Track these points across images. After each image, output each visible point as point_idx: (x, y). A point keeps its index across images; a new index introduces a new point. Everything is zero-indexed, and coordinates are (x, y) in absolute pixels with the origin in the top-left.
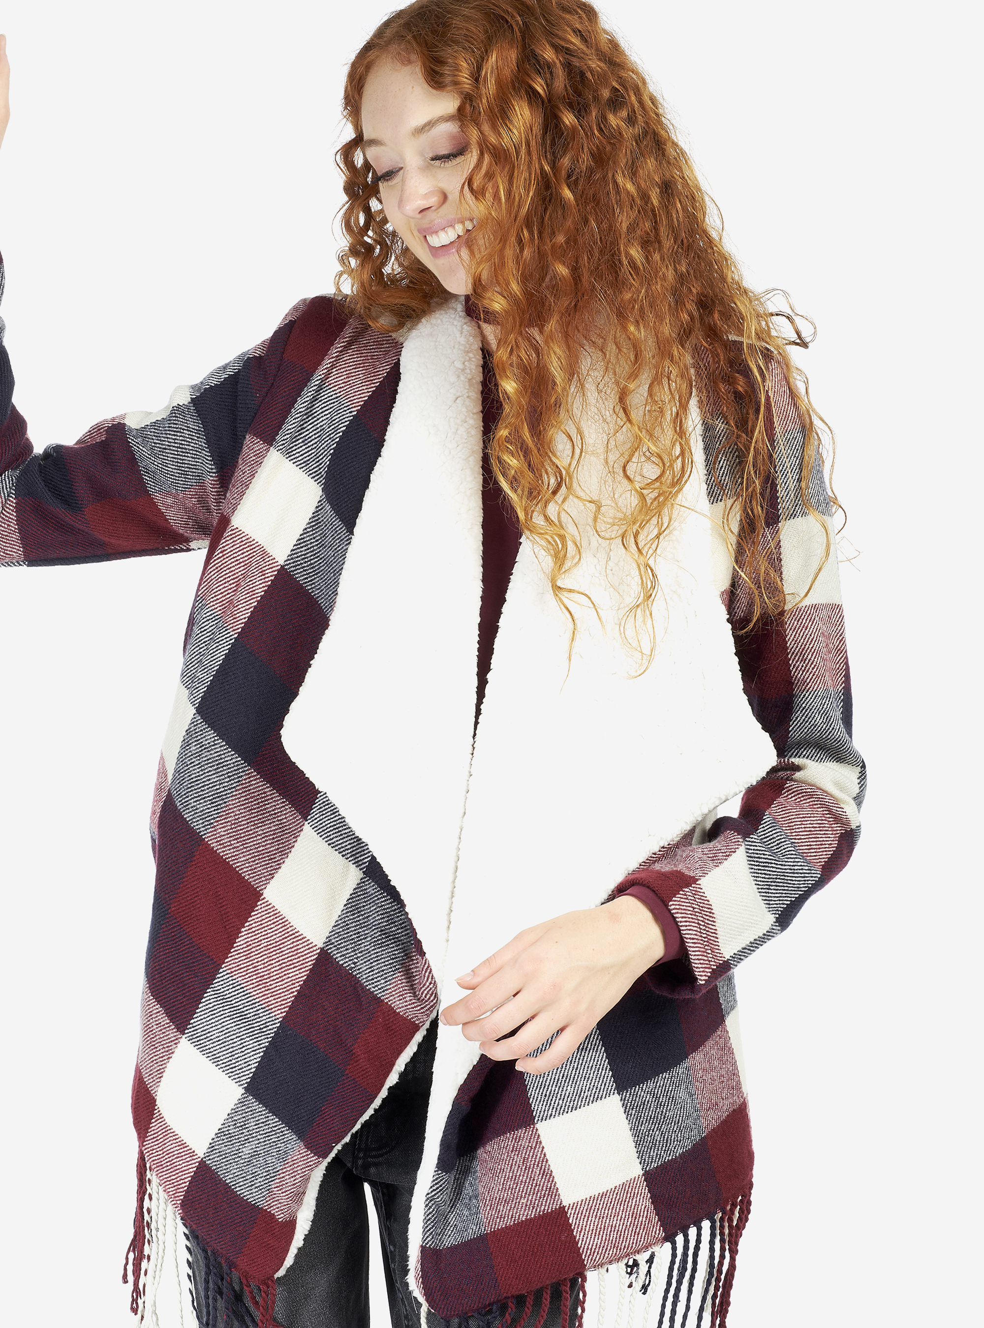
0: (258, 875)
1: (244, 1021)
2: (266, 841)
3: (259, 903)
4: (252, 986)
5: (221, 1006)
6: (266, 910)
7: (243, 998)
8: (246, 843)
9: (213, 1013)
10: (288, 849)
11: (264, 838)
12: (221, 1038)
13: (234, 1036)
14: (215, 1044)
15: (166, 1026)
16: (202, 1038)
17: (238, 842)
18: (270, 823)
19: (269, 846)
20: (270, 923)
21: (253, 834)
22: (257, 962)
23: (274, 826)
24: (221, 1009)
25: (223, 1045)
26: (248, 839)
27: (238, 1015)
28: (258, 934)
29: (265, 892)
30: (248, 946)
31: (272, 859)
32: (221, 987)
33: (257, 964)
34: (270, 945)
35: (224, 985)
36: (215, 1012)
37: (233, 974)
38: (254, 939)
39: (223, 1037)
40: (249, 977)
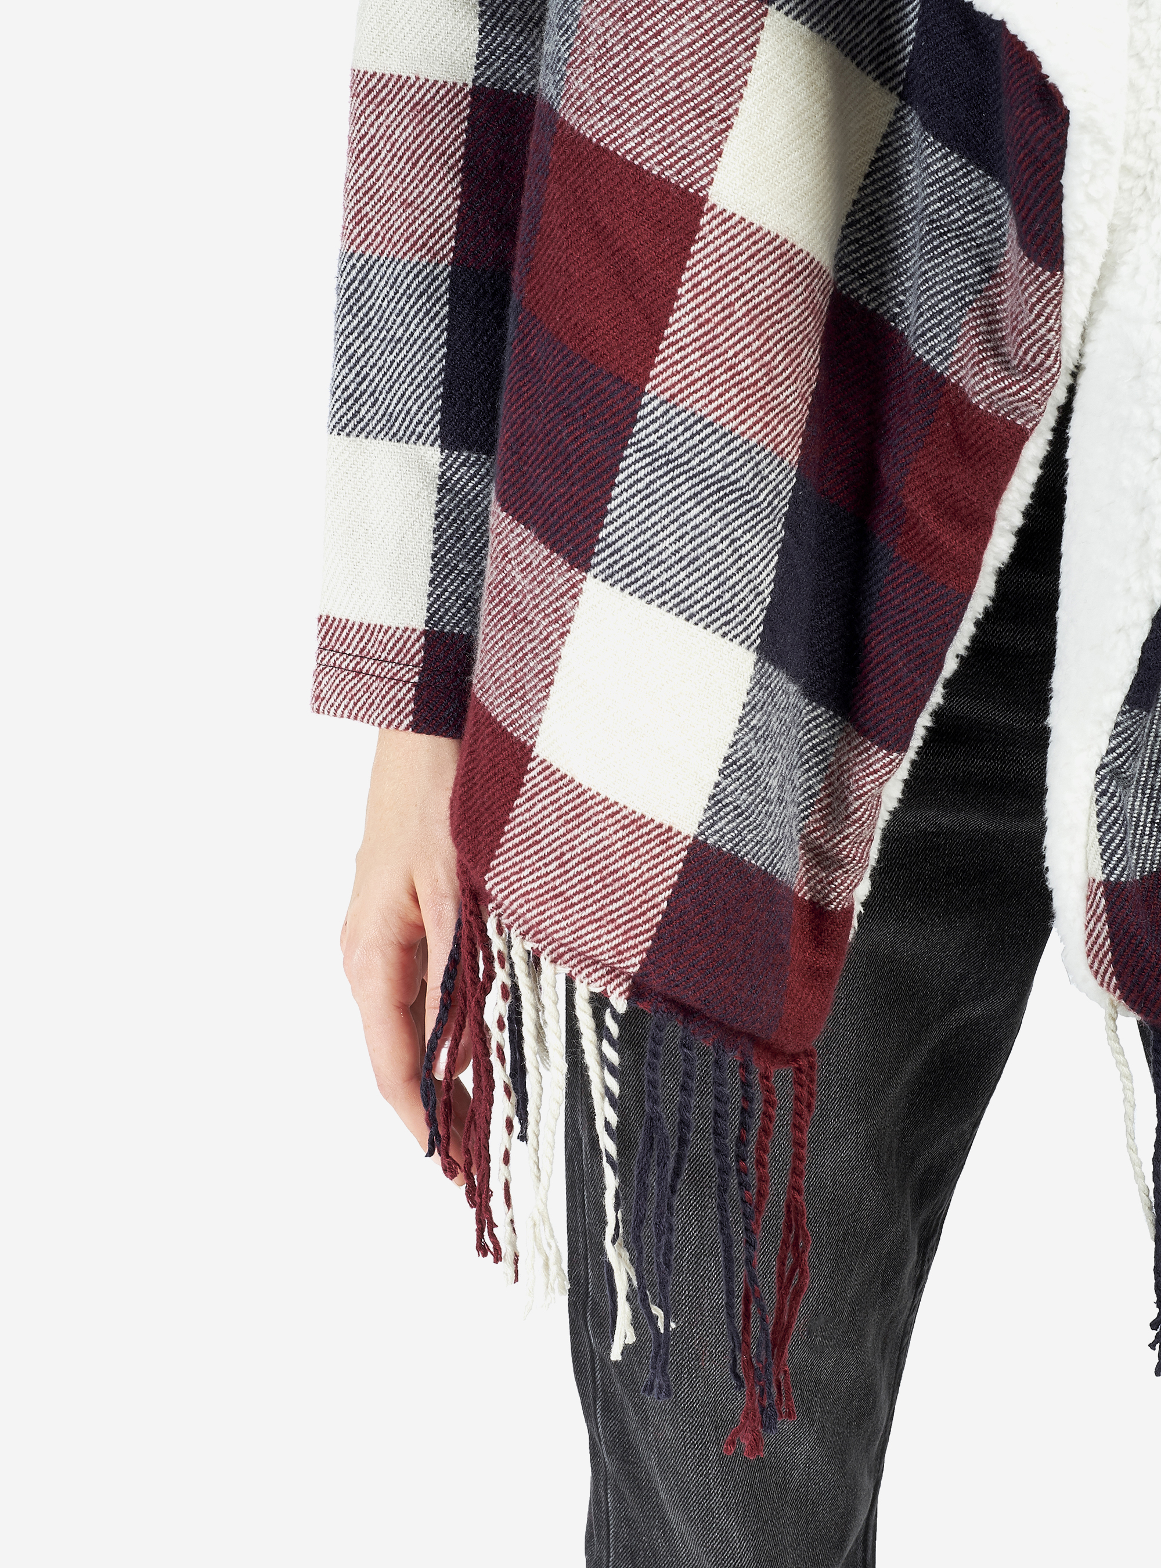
0: (683, 158)
1: (732, 497)
2: (677, 74)
3: (703, 221)
4: (732, 414)
5: (666, 479)
6: (725, 233)
7: (717, 446)
8: (634, 94)
9: (650, 500)
10: (738, 77)
11: (671, 68)
12: (684, 552)
13: (716, 540)
14: (674, 571)
15: (544, 564)
16: (636, 565)
17: (615, 98)
18: (675, 32)
19: (687, 85)
20: (741, 259)
21: (642, 67)
22: (735, 355)
23: (687, 34)
24: (670, 486)
25: (692, 567)
26: (635, 83)
27: (714, 488)
28: (719, 291)
29: (712, 191)
30: (700, 326)
31: (703, 112)
32: (654, 437)
33: (735, 361)
34: (755, 307)
35: (662, 432)
36: (656, 496)
37: (677, 400)
38: (714, 306)
39: (690, 547)
40: (721, 395)
